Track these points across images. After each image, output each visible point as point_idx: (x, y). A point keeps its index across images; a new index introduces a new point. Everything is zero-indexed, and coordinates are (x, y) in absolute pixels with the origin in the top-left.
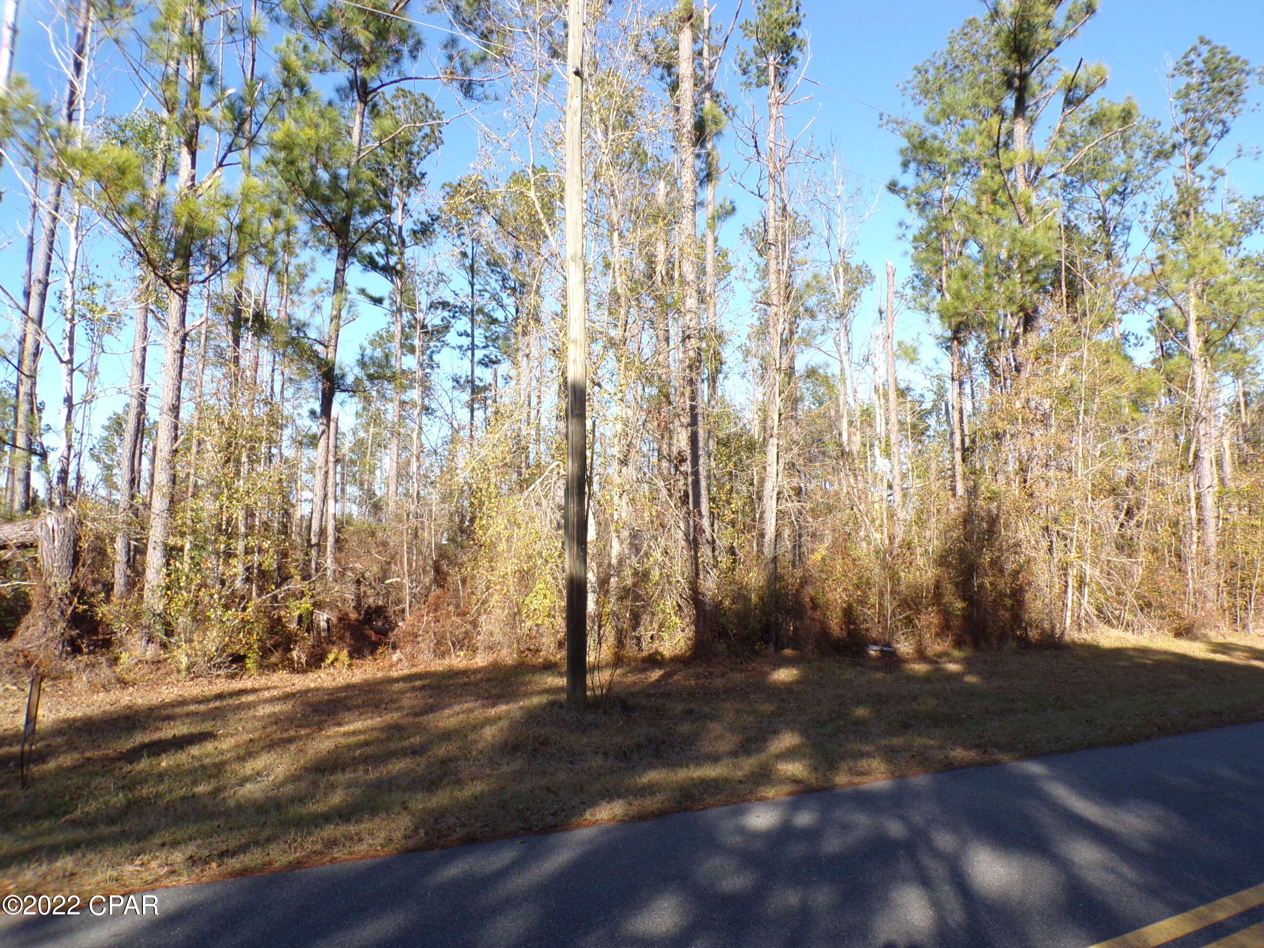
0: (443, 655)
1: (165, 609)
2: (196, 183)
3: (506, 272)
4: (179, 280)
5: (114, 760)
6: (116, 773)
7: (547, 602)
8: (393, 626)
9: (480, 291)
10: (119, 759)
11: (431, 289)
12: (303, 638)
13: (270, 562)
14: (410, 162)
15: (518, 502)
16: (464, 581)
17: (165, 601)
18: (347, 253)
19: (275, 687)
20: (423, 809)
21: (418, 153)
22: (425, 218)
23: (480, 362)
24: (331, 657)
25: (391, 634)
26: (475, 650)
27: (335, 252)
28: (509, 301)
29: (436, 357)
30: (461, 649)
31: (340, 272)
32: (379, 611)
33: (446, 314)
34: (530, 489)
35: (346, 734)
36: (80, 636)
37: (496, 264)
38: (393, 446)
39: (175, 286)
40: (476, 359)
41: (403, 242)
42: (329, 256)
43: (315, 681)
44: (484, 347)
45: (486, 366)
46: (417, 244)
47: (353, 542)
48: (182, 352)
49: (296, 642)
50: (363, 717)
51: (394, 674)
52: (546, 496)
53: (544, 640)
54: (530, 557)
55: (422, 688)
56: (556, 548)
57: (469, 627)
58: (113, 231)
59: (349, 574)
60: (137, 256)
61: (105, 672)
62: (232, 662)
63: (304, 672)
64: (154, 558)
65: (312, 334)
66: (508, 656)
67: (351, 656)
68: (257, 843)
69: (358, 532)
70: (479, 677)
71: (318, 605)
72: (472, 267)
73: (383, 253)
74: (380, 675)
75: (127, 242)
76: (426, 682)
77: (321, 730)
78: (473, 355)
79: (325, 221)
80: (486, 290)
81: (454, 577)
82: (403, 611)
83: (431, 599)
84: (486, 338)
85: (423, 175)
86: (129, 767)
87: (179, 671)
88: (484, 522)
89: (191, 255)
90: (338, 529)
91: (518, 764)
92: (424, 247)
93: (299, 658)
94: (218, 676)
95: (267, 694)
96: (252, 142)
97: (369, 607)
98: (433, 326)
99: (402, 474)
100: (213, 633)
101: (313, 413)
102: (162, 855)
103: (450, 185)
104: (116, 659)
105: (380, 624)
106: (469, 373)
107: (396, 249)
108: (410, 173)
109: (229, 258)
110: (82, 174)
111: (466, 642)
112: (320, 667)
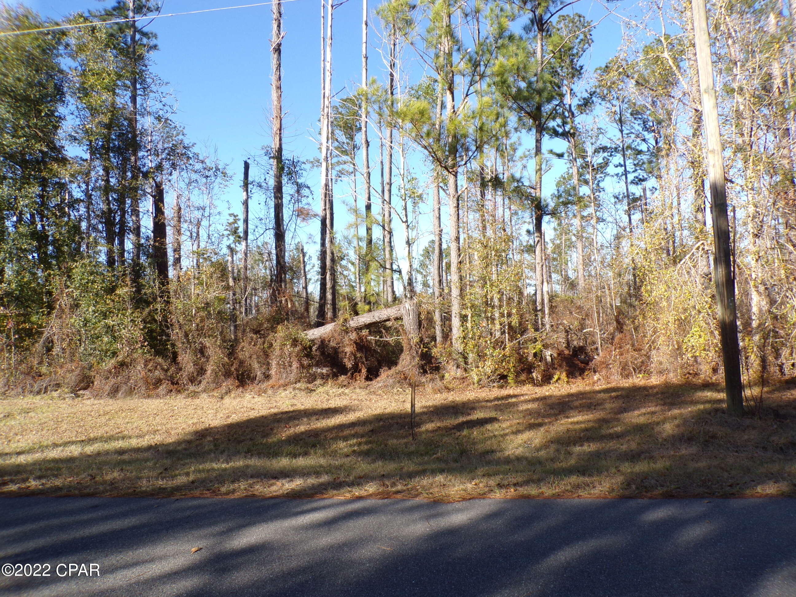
0: (627, 376)
1: (464, 350)
2: (456, 109)
3: (646, 117)
4: (454, 166)
5: (451, 429)
6: (453, 435)
7: (702, 340)
8: (591, 359)
9: (627, 134)
10: (453, 429)
11: (594, 140)
12: (539, 366)
13: (515, 321)
14: (572, 61)
15: (672, 273)
16: (636, 329)
17: (463, 345)
18: (541, 129)
19: (526, 394)
20: (632, 473)
21: (577, 53)
22: (586, 95)
23: (632, 182)
24: (556, 377)
25: (591, 364)
26: (649, 373)
27: (534, 131)
28: (650, 137)
29: (601, 185)
30: (640, 372)
31: (538, 141)
32: (581, 349)
33: (606, 154)
34: (682, 263)
35: (572, 423)
36: (425, 364)
37: (638, 113)
38: (579, 245)
39: (451, 170)
40: (629, 180)
41: (573, 114)
42: (531, 133)
43: (548, 391)
44: (634, 172)
45: (637, 184)
46: (582, 113)
47: (561, 308)
48: (458, 206)
49: (535, 368)
50: (581, 413)
51: (597, 388)
52: (695, 267)
53: (702, 367)
54: (685, 310)
55: (617, 397)
56: (707, 302)
57: (644, 358)
58: (420, 148)
59: (561, 327)
60: (431, 158)
61: (439, 383)
62: (500, 379)
63: (541, 385)
64: (456, 322)
65: (527, 183)
66: (674, 378)
67: (568, 377)
68: (533, 481)
69: (562, 301)
70: (655, 391)
71: (546, 346)
72: (620, 120)
73: (561, 124)
74: (588, 388)
75: (426, 152)
76: (619, 393)
77: (557, 420)
78: (626, 178)
79: (527, 112)
80: (632, 133)
81: (629, 326)
82: (597, 349)
83: (616, 340)
84: (635, 165)
85: (582, 67)
86: (459, 434)
87: (474, 384)
88: (649, 287)
89: (457, 151)
90: (550, 301)
91: (693, 449)
92: (587, 114)
93: (537, 377)
94: (494, 387)
95: (522, 398)
96: (482, 76)
97: (575, 347)
98: (597, 164)
99: (587, 262)
100: (488, 363)
101: (528, 232)
102: (485, 480)
103: (600, 69)
104: (443, 376)
105: (583, 357)
106: (625, 191)
107: (569, 120)
108: (573, 68)
109: (477, 148)
110: (403, 121)
111: (643, 368)
112: (550, 383)
